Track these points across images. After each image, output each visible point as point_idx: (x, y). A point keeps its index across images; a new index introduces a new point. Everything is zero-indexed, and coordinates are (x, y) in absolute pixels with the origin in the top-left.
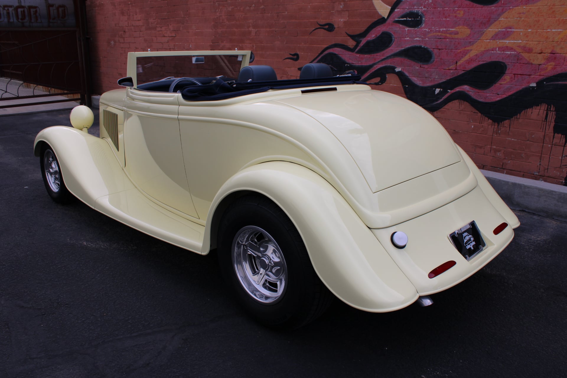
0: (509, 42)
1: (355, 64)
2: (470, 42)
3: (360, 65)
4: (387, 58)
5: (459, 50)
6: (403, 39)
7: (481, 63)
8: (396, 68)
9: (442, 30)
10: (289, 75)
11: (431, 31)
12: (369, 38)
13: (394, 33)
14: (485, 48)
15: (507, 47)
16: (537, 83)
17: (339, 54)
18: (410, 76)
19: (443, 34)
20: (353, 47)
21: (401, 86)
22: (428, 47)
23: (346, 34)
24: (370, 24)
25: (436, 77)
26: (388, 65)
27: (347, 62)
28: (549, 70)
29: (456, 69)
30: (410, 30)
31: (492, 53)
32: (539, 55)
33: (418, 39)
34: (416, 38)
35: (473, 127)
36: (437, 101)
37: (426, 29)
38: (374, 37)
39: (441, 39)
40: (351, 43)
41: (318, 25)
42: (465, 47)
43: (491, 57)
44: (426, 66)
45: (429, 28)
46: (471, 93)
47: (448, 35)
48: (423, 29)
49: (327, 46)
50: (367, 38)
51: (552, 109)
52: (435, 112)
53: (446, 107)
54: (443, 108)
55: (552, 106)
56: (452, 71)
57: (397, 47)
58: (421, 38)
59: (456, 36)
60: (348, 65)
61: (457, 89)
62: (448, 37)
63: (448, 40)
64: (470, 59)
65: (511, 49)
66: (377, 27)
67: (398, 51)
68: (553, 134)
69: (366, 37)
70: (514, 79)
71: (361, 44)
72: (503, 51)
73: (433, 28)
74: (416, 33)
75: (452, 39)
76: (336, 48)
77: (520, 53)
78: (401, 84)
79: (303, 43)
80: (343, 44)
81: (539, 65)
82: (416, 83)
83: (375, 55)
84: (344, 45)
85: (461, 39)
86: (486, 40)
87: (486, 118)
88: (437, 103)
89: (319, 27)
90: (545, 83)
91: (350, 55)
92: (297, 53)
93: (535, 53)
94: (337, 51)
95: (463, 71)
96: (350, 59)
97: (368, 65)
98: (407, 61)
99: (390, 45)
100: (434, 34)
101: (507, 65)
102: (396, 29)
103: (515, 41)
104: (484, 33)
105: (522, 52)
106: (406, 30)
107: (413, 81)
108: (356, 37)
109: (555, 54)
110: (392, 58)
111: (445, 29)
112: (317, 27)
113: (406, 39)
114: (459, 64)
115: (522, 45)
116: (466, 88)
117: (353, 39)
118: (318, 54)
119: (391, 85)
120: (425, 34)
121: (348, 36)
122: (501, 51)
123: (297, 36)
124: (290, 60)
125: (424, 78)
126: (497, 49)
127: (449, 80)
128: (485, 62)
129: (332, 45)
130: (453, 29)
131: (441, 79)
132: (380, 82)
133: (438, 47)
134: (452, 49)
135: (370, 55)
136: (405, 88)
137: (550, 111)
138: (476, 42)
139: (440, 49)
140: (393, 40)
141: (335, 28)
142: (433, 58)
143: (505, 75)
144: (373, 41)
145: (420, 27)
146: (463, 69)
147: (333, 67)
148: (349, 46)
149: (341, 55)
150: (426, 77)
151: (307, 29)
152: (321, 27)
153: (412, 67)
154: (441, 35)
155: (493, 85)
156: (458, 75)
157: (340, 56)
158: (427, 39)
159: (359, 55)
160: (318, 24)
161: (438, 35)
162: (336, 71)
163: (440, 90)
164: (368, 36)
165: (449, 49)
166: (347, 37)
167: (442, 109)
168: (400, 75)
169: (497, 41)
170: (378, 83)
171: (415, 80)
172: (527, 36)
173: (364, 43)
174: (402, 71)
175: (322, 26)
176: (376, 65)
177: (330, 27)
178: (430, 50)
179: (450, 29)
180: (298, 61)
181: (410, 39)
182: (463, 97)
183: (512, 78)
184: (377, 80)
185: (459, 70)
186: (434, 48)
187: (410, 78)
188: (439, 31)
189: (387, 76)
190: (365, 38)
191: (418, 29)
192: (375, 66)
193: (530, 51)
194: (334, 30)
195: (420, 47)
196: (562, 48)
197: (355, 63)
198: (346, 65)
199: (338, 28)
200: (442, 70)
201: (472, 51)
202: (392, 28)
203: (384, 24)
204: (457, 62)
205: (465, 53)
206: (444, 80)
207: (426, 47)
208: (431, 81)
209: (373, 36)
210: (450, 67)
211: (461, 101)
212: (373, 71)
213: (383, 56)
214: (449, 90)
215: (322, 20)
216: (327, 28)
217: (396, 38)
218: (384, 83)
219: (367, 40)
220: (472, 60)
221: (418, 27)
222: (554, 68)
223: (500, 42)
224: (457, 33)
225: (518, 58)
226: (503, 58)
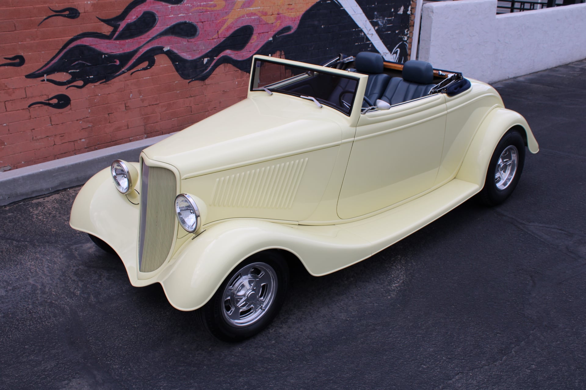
0: (253, 9)
1: (115, 53)
2: (226, 13)
3: (121, 52)
4: (153, 39)
5: (218, 20)
6: (167, 17)
7: (236, 29)
8: (164, 47)
9: (203, 4)
10: (9, 89)
11: (193, 6)
12: (129, 20)
13: (157, 12)
14: (238, 16)
15: (252, 13)
16: (273, 37)
17: (92, 45)
18: (179, 53)
19: (205, 8)
20: (110, 33)
21: (172, 64)
22: (193, 22)
23: (97, 19)
24: (127, 5)
25: (204, 48)
26: (155, 46)
27: (104, 52)
28: (278, 26)
29: (218, 38)
30: (174, 7)
31: (242, 19)
32: (271, 16)
33: (182, 15)
34: (180, 14)
35: (237, 83)
36: (206, 69)
37: (188, 4)
38: (135, 19)
39: (202, 13)
40: (107, 29)
41: (51, 11)
42: (223, 17)
43: (242, 23)
44: (193, 40)
45: (191, 3)
46: (232, 55)
47: (208, 8)
48: (186, 5)
49: (72, 37)
50: (126, 21)
51: (282, 54)
52: (206, 80)
53: (214, 73)
54: (212, 74)
55: (282, 51)
56: (215, 40)
57: (163, 26)
58: (185, 14)
59: (215, 9)
60: (106, 56)
61: (222, 55)
62: (208, 10)
63: (208, 13)
64: (228, 26)
65: (255, 14)
66: (136, 7)
67: (163, 30)
68: (285, 71)
69: (125, 19)
70: (259, 37)
71: (120, 29)
72: (250, 16)
73: (195, 3)
74: (179, 9)
75: (212, 11)
76: (86, 38)
77: (260, 16)
78: (171, 63)
79: (28, 40)
80: (95, 31)
81: (272, 23)
82: (185, 58)
83: (139, 37)
84: (97, 33)
85: (219, 11)
86: (238, 9)
87: (245, 73)
88: (206, 72)
89: (55, 13)
90: (277, 36)
91: (107, 43)
92: (20, 55)
93: (269, 15)
94: (87, 41)
95: (224, 38)
96: (107, 48)
97: (131, 50)
98: (175, 39)
99: (154, 25)
100: (197, 8)
101: (254, 27)
102: (158, 7)
103: (257, 8)
104: (235, 3)
105: (262, 16)
106: (169, 7)
107: (183, 57)
108: (113, 22)
109: (280, 15)
110: (159, 38)
111: (205, 3)
112: (50, 15)
113: (170, 16)
114: (220, 32)
115: (261, 10)
116: (228, 52)
117: (108, 24)
118: (58, 51)
119: (161, 66)
120: (188, 9)
121: (100, 21)
122: (248, 17)
123: (15, 31)
124: (6, 67)
125: (193, 52)
126: (246, 16)
127: (214, 48)
128: (239, 28)
129: (78, 35)
130: (212, 3)
131: (208, 49)
132: (148, 66)
133: (201, 20)
134: (213, 21)
135: (133, 39)
136: (175, 66)
137: (282, 55)
138: (231, 11)
139: (202, 22)
140: (157, 20)
141: (79, 13)
142: (198, 31)
143: (253, 35)
144: (134, 23)
145: (182, 3)
146: (224, 37)
147: (84, 62)
148: (104, 34)
149: (94, 45)
150: (194, 51)
151: (32, 18)
152: (57, 14)
153: (180, 43)
154: (202, 9)
155: (246, 45)
156: (221, 42)
157: (93, 47)
158: (190, 14)
159: (119, 42)
160: (50, 9)
161: (200, 9)
162: (89, 66)
163: (208, 59)
164: (127, 18)
165: (210, 21)
166: (100, 23)
167: (211, 76)
168: (170, 54)
169: (245, 9)
170: (146, 67)
171: (184, 55)
172: (263, 3)
173: (123, 27)
174: (171, 49)
175: (59, 13)
176: (141, 48)
177: (73, 13)
178: (195, 24)
179: (210, 3)
180: (24, 65)
181: (174, 16)
182: (227, 60)
183: (258, 37)
184: (146, 64)
185: (221, 38)
186: (198, 21)
187: (179, 54)
188: (200, 6)
189: (155, 58)
190: (124, 21)
191: (181, 5)
192: (141, 50)
193: (265, 14)
194: (79, 16)
195: (185, 23)
196: (283, 10)
197: (114, 51)
198: (103, 56)
199: (85, 12)
200: (207, 40)
201: (229, 20)
202: (154, 7)
203: (145, 3)
204: (218, 31)
205: (224, 22)
206: (210, 50)
207: (190, 22)
208: (199, 53)
209: (134, 17)
210: (214, 37)
211: (225, 65)
212: (139, 55)
213: (148, 38)
214: (215, 57)
215: (57, 5)
216: (69, 14)
217: (160, 17)
218: (153, 66)
219: (126, 23)
220: (229, 27)
221: (181, 3)
222: (280, 25)
223: (247, 10)
224: (215, 6)
225: (260, 20)
226: (250, 22)
